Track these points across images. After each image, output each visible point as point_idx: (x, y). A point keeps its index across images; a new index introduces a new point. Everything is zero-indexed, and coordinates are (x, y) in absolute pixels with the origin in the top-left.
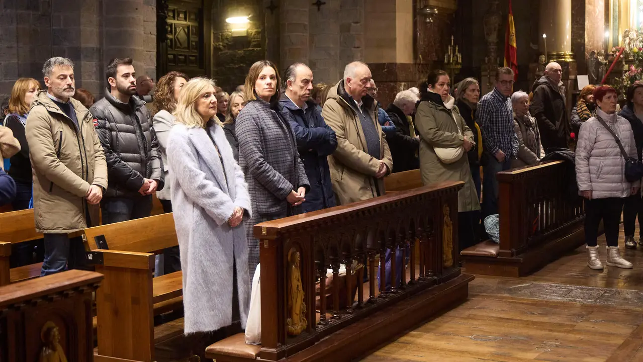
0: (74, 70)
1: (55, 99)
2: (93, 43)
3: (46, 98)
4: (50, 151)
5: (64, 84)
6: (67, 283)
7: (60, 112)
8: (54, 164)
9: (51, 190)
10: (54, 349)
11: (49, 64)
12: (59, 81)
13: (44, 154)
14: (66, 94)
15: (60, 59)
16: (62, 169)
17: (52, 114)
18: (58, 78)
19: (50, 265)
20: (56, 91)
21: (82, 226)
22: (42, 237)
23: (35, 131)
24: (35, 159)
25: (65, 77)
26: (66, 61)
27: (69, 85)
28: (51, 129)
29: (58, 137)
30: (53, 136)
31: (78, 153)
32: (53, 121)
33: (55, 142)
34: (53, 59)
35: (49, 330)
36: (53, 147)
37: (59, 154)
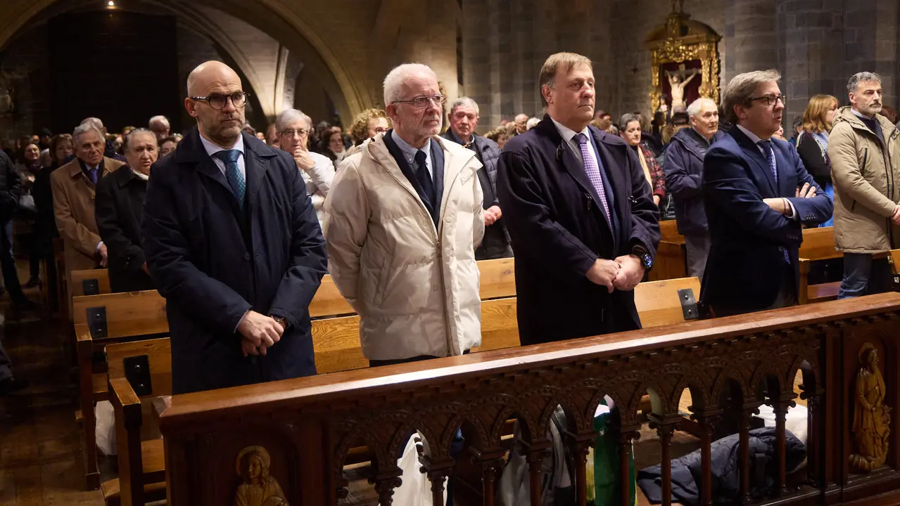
0: (882, 85)
1: (860, 115)
2: (890, 57)
3: (851, 114)
4: (853, 169)
5: (870, 100)
6: (889, 305)
7: (866, 128)
8: (858, 181)
9: (853, 208)
10: (872, 371)
11: (855, 80)
12: (865, 97)
13: (847, 172)
14: (872, 110)
15: (867, 74)
16: (867, 187)
17: (857, 131)
18: (865, 93)
19: (849, 284)
20: (861, 107)
21: (886, 247)
22: (842, 256)
23: (839, 149)
24: (837, 176)
25: (871, 92)
26: (873, 76)
27: (876, 101)
28: (855, 145)
29: (862, 155)
30: (857, 153)
31: (883, 171)
32: (858, 137)
33: (859, 159)
34: (859, 75)
35: (867, 352)
36: (857, 165)
37: (863, 171)
